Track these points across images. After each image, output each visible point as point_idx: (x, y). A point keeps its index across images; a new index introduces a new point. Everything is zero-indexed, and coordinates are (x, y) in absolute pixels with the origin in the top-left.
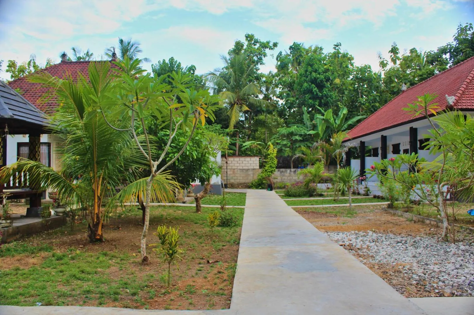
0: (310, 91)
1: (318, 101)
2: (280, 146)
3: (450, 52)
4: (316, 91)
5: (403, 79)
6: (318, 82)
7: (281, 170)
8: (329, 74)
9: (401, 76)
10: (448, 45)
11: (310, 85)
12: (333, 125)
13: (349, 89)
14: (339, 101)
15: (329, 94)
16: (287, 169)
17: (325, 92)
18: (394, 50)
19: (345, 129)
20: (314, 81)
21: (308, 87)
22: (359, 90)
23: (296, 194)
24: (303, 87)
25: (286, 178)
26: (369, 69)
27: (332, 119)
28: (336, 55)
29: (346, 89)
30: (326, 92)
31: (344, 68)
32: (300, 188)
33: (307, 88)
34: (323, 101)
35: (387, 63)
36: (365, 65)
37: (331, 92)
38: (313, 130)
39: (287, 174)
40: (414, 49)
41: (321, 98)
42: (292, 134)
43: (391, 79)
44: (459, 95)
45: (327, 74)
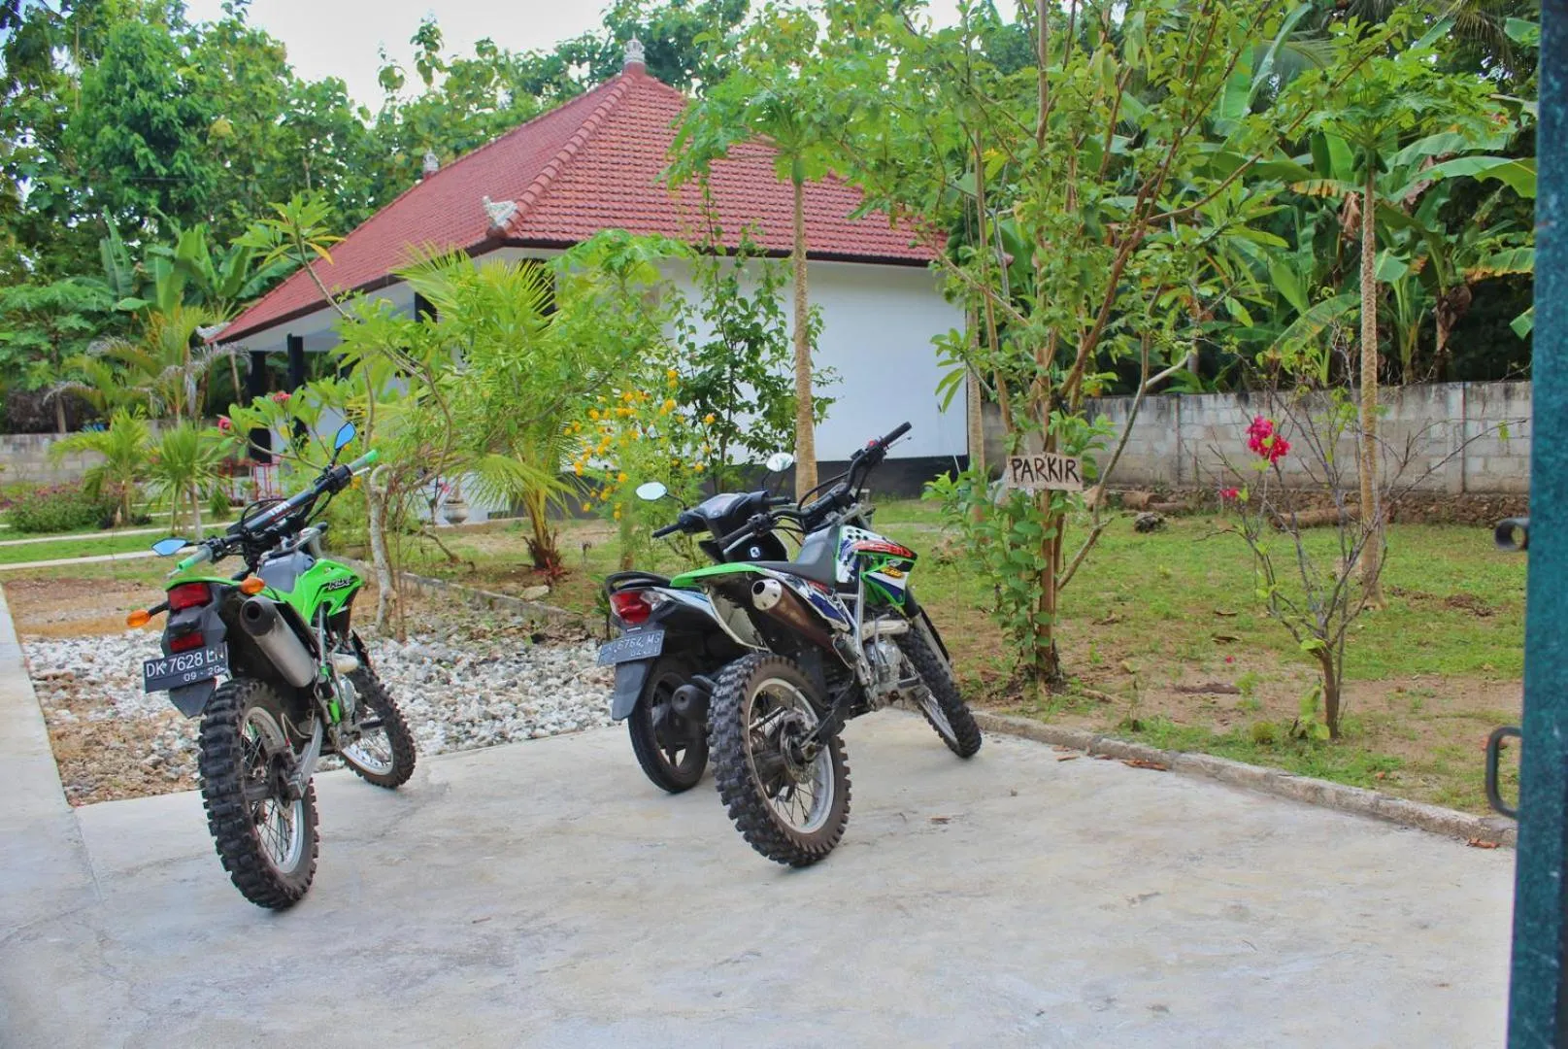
0: (128, 159)
1: (155, 193)
2: (8, 352)
3: (591, 58)
4: (145, 157)
5: (450, 132)
6: (153, 127)
7: (18, 438)
8: (196, 101)
9: (447, 124)
10: (585, 38)
11: (123, 136)
12: (210, 280)
13: (271, 156)
14: (236, 196)
15: (196, 170)
16: (40, 436)
17: (179, 164)
18: (427, 37)
19: (251, 293)
20: (140, 122)
21: (118, 140)
22: (305, 164)
23: (50, 522)
24: (98, 139)
25: (36, 466)
26: (339, 94)
27: (207, 259)
28: (226, 35)
29: (259, 158)
30: (184, 161)
31: (250, 82)
32: (69, 498)
33: (115, 147)
34: (173, 194)
35: (401, 77)
36: (329, 78)
37: (203, 164)
38: (139, 295)
39: (43, 454)
40: (488, 41)
41: (165, 185)
42: (54, 309)
43: (414, 130)
44: (529, 198)
45: (188, 100)
